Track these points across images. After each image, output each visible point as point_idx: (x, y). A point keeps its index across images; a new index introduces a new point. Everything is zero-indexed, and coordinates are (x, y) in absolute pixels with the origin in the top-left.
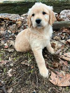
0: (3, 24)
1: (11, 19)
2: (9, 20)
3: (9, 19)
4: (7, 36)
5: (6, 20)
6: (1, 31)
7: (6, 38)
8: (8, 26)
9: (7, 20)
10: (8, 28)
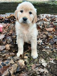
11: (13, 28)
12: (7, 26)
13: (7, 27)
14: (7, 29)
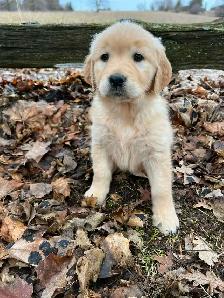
11: (78, 121)
12: (57, 111)
13: (59, 114)
14: (57, 125)
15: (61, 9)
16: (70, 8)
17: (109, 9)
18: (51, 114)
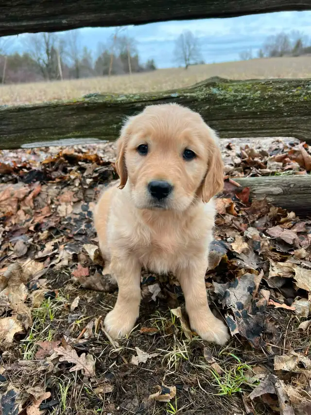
0: (73, 177)
1: (106, 160)
2: (99, 164)
3: (98, 160)
4: (83, 227)
5: (86, 161)
6: (63, 204)
7: (80, 234)
8: (91, 187)
9: (91, 161)
10: (90, 193)
11: (52, 203)
12: (30, 192)
13: (31, 196)
14: (29, 208)
15: (139, 70)
16: (151, 67)
17: (202, 63)
18: (22, 196)
